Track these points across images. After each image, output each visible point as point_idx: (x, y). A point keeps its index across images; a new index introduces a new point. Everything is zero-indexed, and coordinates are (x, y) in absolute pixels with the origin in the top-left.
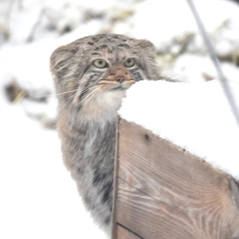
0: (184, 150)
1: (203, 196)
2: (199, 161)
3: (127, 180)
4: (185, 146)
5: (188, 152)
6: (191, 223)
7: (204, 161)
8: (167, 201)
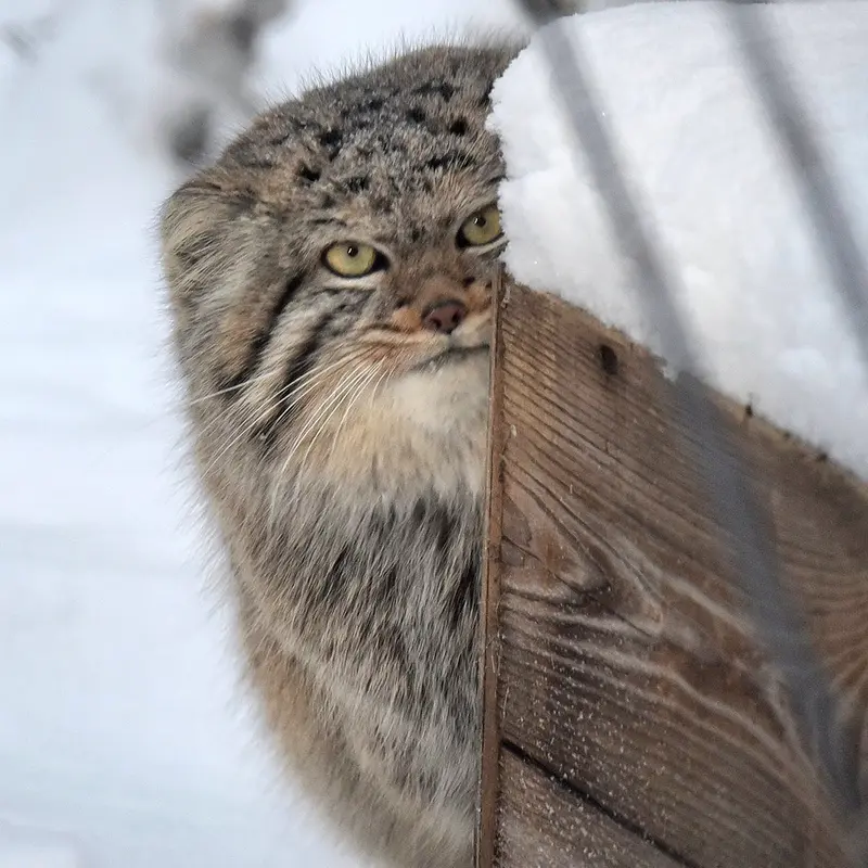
0: (749, 411)
1: (820, 612)
2: (802, 455)
3: (534, 548)
4: (751, 395)
5: (763, 420)
6: (778, 730)
7: (823, 457)
8: (688, 636)
